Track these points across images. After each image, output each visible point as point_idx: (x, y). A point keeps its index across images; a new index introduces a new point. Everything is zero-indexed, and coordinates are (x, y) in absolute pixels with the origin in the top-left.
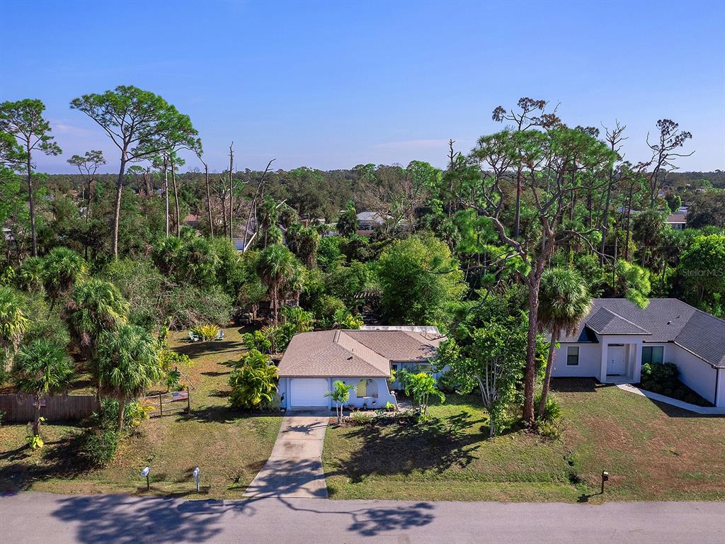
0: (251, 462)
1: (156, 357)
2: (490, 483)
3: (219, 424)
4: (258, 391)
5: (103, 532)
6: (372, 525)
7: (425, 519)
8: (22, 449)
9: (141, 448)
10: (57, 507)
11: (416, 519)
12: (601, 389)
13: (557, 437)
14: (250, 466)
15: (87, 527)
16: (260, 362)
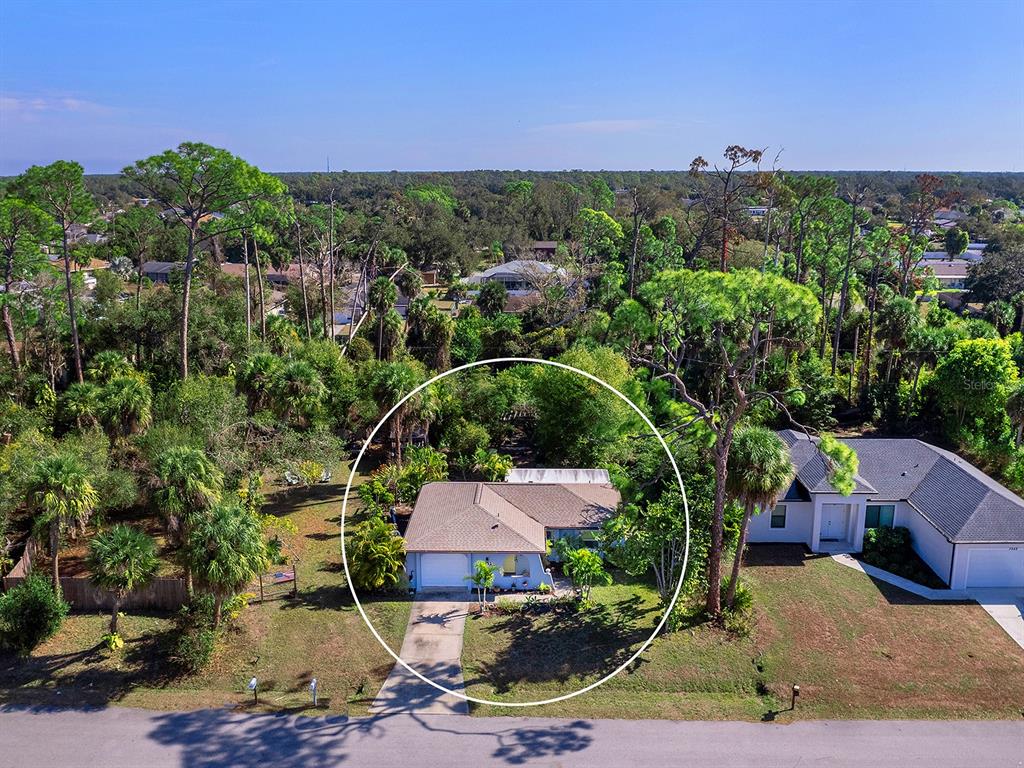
0: (375, 665)
1: (260, 544)
2: (661, 694)
3: (333, 612)
4: (381, 570)
5: (210, 759)
6: (520, 750)
7: (582, 743)
8: (97, 648)
9: (242, 647)
10: (153, 726)
11: (571, 742)
12: (811, 561)
13: (746, 634)
14: (376, 671)
15: (190, 752)
16: (383, 535)
